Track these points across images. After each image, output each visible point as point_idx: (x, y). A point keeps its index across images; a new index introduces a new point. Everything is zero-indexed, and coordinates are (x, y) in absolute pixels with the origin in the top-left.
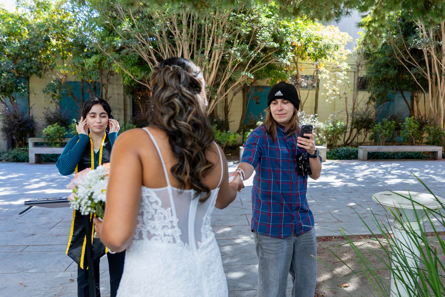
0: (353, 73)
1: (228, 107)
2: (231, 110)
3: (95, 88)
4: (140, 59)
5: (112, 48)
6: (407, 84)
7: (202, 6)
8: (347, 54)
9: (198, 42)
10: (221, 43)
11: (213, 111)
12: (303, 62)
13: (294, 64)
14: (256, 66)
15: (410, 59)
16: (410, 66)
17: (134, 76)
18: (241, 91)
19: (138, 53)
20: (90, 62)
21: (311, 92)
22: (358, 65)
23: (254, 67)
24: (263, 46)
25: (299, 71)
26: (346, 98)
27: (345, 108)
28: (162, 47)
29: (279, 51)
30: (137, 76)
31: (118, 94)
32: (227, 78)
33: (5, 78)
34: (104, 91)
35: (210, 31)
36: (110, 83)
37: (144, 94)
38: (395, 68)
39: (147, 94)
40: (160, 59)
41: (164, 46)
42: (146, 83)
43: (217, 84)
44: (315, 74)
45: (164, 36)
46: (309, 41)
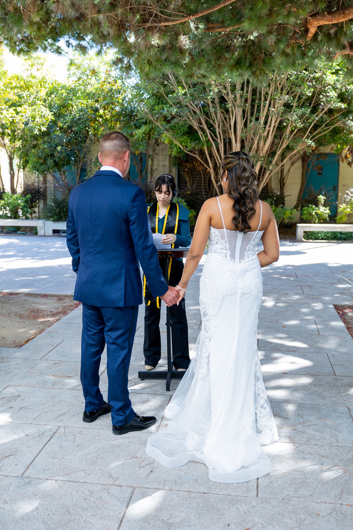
1: (284, 179)
2: (288, 182)
3: (141, 160)
4: (190, 127)
5: (163, 117)
7: (261, 73)
9: (253, 106)
10: (279, 106)
11: (267, 184)
14: (319, 130)
17: (183, 146)
18: (300, 160)
19: (189, 122)
20: (139, 132)
23: (317, 132)
24: (328, 108)
28: (213, 115)
29: (347, 113)
30: (186, 147)
31: (164, 166)
32: (284, 146)
33: (58, 152)
34: (150, 162)
35: (267, 94)
36: (157, 154)
37: (191, 165)
39: (194, 165)
40: (211, 127)
41: (216, 113)
42: (195, 154)
43: (272, 153)
45: (217, 102)
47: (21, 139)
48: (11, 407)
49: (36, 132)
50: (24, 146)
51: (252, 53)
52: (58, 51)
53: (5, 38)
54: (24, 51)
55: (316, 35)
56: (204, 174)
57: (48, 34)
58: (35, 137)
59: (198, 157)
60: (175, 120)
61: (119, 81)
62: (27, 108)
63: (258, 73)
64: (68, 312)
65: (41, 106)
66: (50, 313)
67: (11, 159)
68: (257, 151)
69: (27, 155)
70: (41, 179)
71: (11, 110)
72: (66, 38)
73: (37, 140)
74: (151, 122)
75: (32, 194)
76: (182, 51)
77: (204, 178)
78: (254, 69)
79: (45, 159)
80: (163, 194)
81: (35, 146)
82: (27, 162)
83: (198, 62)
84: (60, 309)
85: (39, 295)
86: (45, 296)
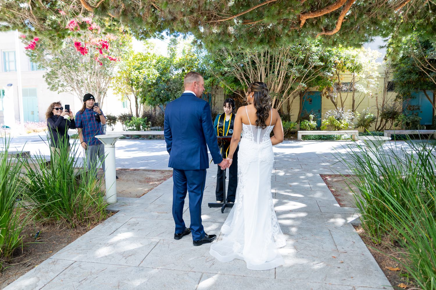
0: (383, 79)
1: (289, 106)
2: (292, 108)
3: (208, 97)
4: (236, 78)
5: (220, 73)
6: (427, 85)
7: (274, 46)
8: (377, 66)
9: (271, 66)
10: (286, 65)
11: (280, 109)
12: (343, 73)
13: (337, 76)
14: (309, 78)
15: (429, 67)
16: (429, 72)
17: (232, 89)
18: (299, 95)
19: (234, 75)
21: (349, 94)
22: (387, 73)
23: (307, 79)
24: (314, 65)
25: (340, 80)
26: (377, 97)
27: (375, 104)
28: (248, 71)
29: (325, 68)
30: (234, 89)
31: (221, 100)
32: (289, 87)
33: (162, 94)
34: (213, 98)
35: (278, 59)
36: (217, 94)
38: (417, 74)
39: (238, 100)
40: (247, 78)
41: (250, 70)
42: (238, 93)
43: (282, 92)
44: (352, 81)
45: (250, 63)
46: (348, 59)
47: (142, 87)
48: (133, 229)
49: (150, 83)
50: (143, 91)
51: (269, 36)
52: (162, 38)
53: (133, 32)
54: (143, 38)
55: (305, 24)
57: (157, 28)
58: (149, 86)
59: (240, 95)
60: (227, 74)
61: (196, 54)
62: (145, 70)
63: (273, 46)
65: (153, 69)
66: (156, 180)
67: (136, 99)
68: (274, 90)
69: (145, 96)
70: (153, 109)
71: (137, 71)
72: (166, 31)
73: (150, 87)
74: (213, 76)
75: (148, 117)
76: (230, 35)
78: (271, 44)
79: (155, 98)
81: (149, 91)
82: (145, 100)
83: (239, 41)
84: (162, 178)
85: (151, 170)
86: (154, 171)
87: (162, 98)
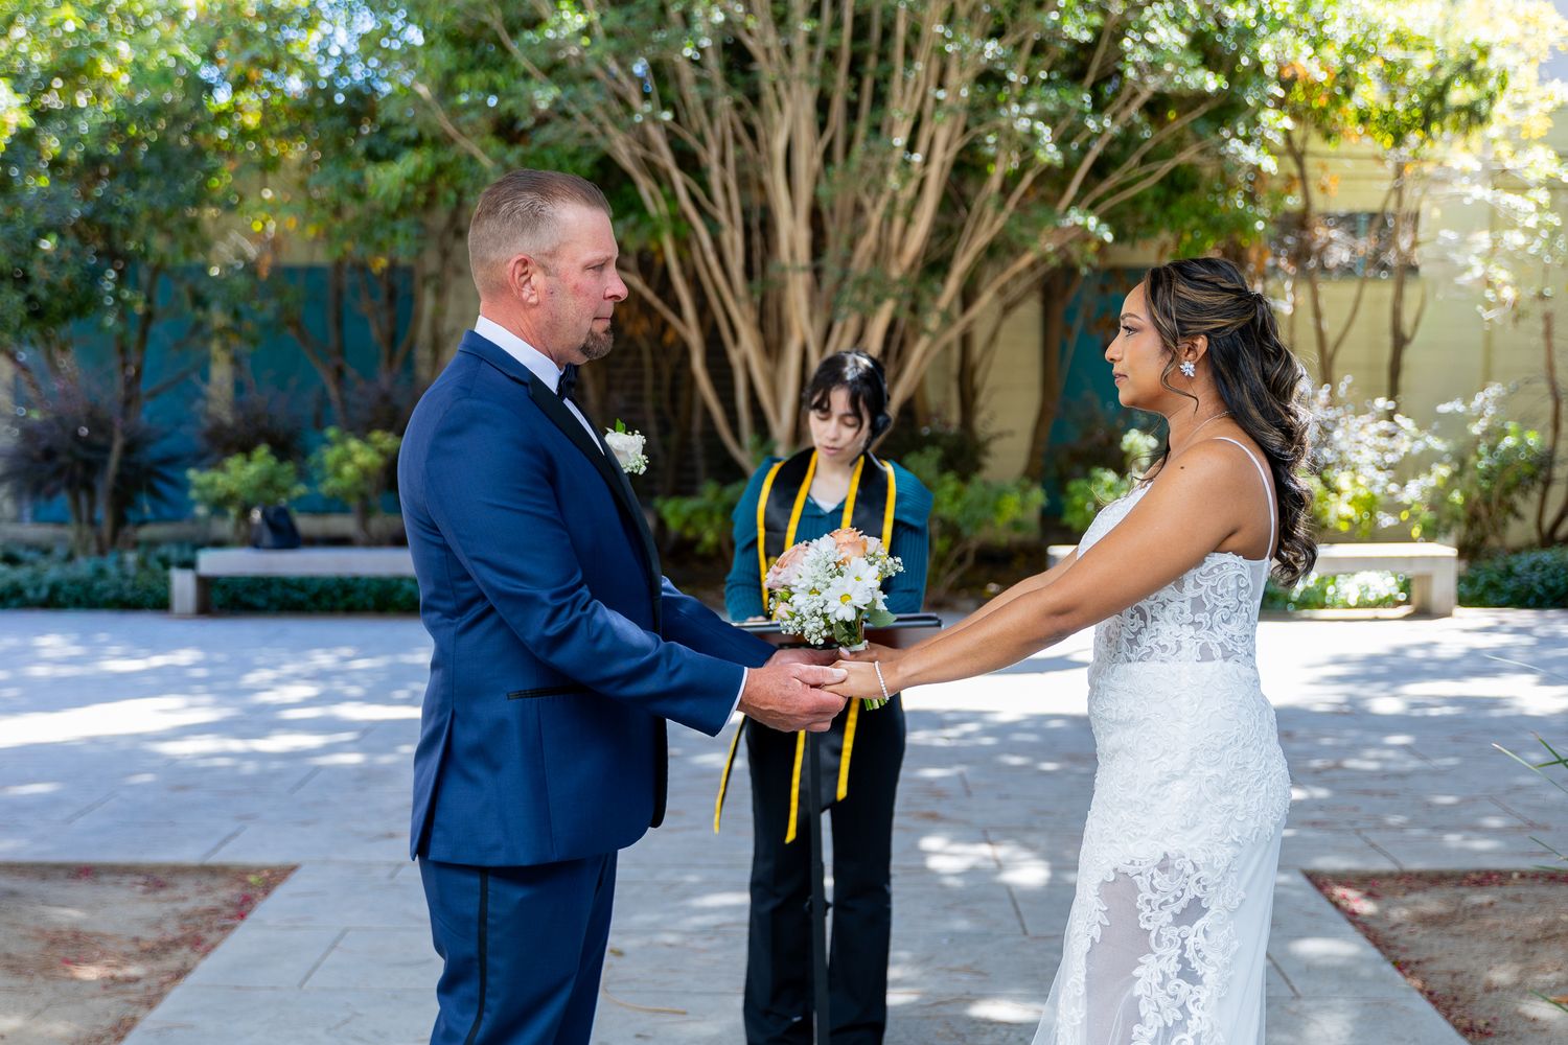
1: (973, 370)
3: (392, 295)
4: (605, 162)
5: (489, 121)
8: (1548, 106)
9: (856, 83)
10: (961, 80)
12: (1330, 148)
13: (1289, 161)
14: (1116, 177)
18: (1036, 296)
19: (599, 141)
20: (389, 178)
21: (1370, 290)
23: (1107, 185)
25: (1315, 195)
26: (1548, 318)
27: (1541, 365)
28: (698, 112)
29: (1225, 110)
32: (982, 239)
33: (45, 260)
34: (428, 302)
36: (457, 271)
40: (688, 161)
41: (708, 105)
43: (935, 265)
44: (1391, 206)
45: (714, 63)
46: (1362, 54)
56: (653, 353)
59: (635, 282)
60: (548, 133)
64: (212, 937)
66: (131, 948)
68: (877, 257)
74: (441, 141)
77: (656, 366)
80: (834, 421)
84: (172, 930)
85: (58, 867)
86: (84, 872)
87: (43, 294)
